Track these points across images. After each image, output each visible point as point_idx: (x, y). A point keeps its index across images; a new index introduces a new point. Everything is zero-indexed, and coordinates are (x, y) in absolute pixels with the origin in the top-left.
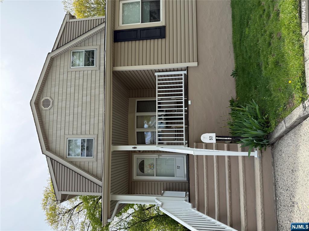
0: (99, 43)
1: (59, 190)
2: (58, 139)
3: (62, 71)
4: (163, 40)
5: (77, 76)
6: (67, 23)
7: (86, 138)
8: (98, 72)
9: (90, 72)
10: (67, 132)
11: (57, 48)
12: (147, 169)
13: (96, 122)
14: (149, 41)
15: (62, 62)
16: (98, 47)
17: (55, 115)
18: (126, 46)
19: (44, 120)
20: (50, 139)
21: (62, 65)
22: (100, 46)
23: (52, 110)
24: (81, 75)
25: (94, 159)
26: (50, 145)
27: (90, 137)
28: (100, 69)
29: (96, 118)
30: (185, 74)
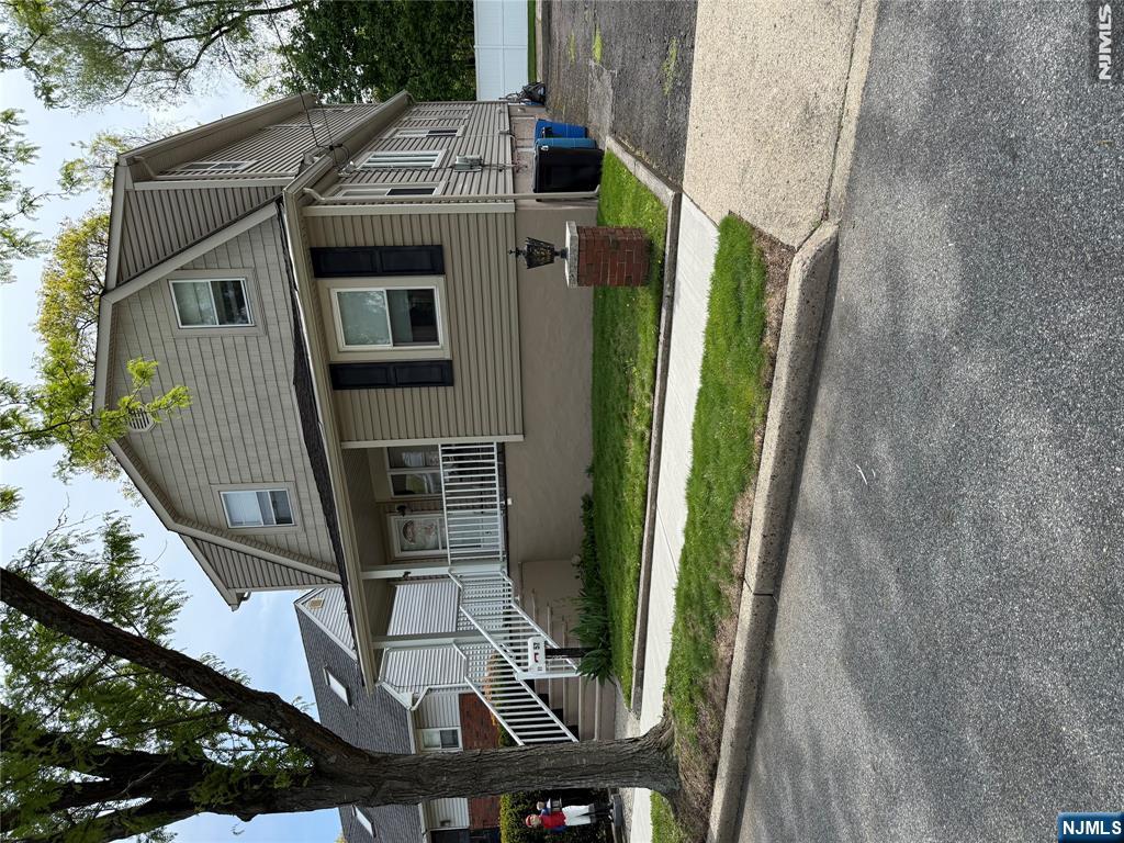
1: (228, 588)
2: (196, 494)
3: (155, 334)
4: (450, 389)
5: (206, 348)
6: (127, 193)
7: (267, 489)
8: (264, 341)
9: (240, 340)
13: (285, 456)
15: (149, 313)
16: (248, 273)
17: (172, 443)
19: (142, 455)
20: (174, 494)
21: (151, 319)
23: (157, 434)
24: (218, 347)
25: (299, 528)
26: (179, 506)
27: (277, 488)
28: (267, 333)
29: (284, 448)
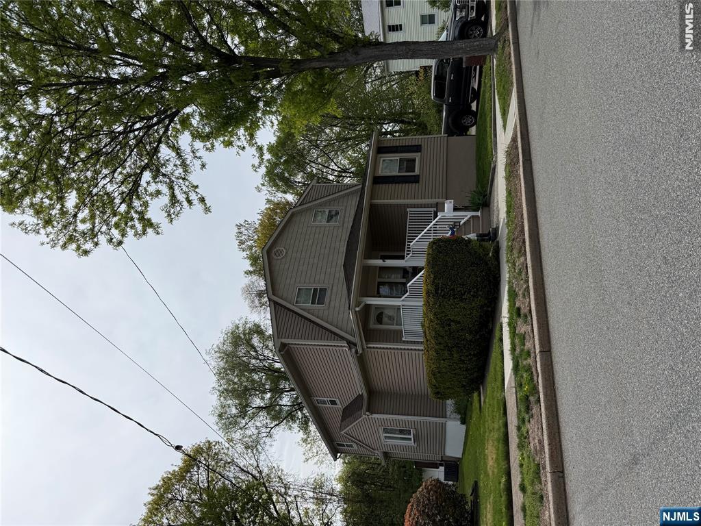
0: (345, 204)
1: (278, 338)
2: (287, 286)
3: (301, 225)
4: (417, 184)
5: (318, 230)
7: (319, 286)
9: (332, 228)
10: (298, 280)
11: (300, 205)
12: (385, 319)
14: (404, 185)
15: (303, 218)
16: (343, 208)
17: (287, 264)
18: (383, 187)
21: (302, 220)
22: (346, 207)
23: (284, 260)
24: (322, 230)
26: (278, 290)
27: (323, 286)
30: (435, 212)
